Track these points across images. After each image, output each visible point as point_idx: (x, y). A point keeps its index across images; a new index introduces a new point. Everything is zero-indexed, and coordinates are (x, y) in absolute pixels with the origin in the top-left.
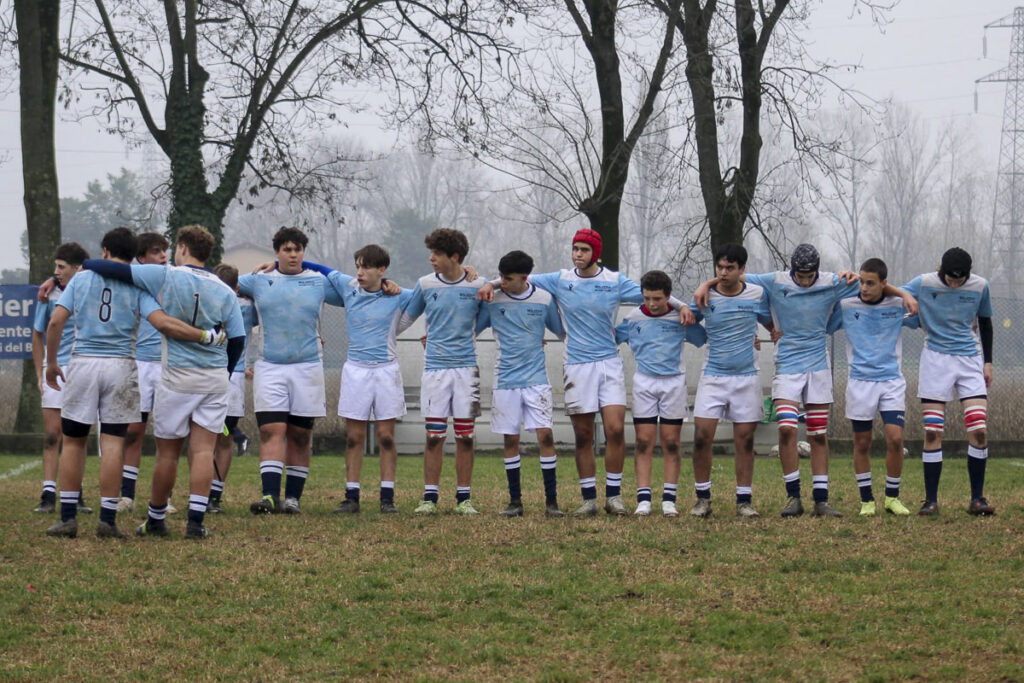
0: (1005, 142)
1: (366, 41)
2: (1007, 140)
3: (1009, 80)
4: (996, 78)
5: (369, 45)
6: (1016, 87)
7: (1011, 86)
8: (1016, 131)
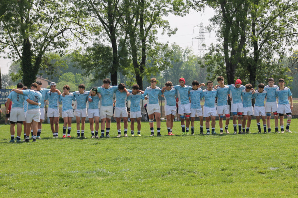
0: (199, 52)
1: (64, 37)
2: (199, 51)
3: (199, 38)
4: (196, 38)
5: (65, 38)
6: (201, 40)
7: (200, 40)
8: (201, 49)
